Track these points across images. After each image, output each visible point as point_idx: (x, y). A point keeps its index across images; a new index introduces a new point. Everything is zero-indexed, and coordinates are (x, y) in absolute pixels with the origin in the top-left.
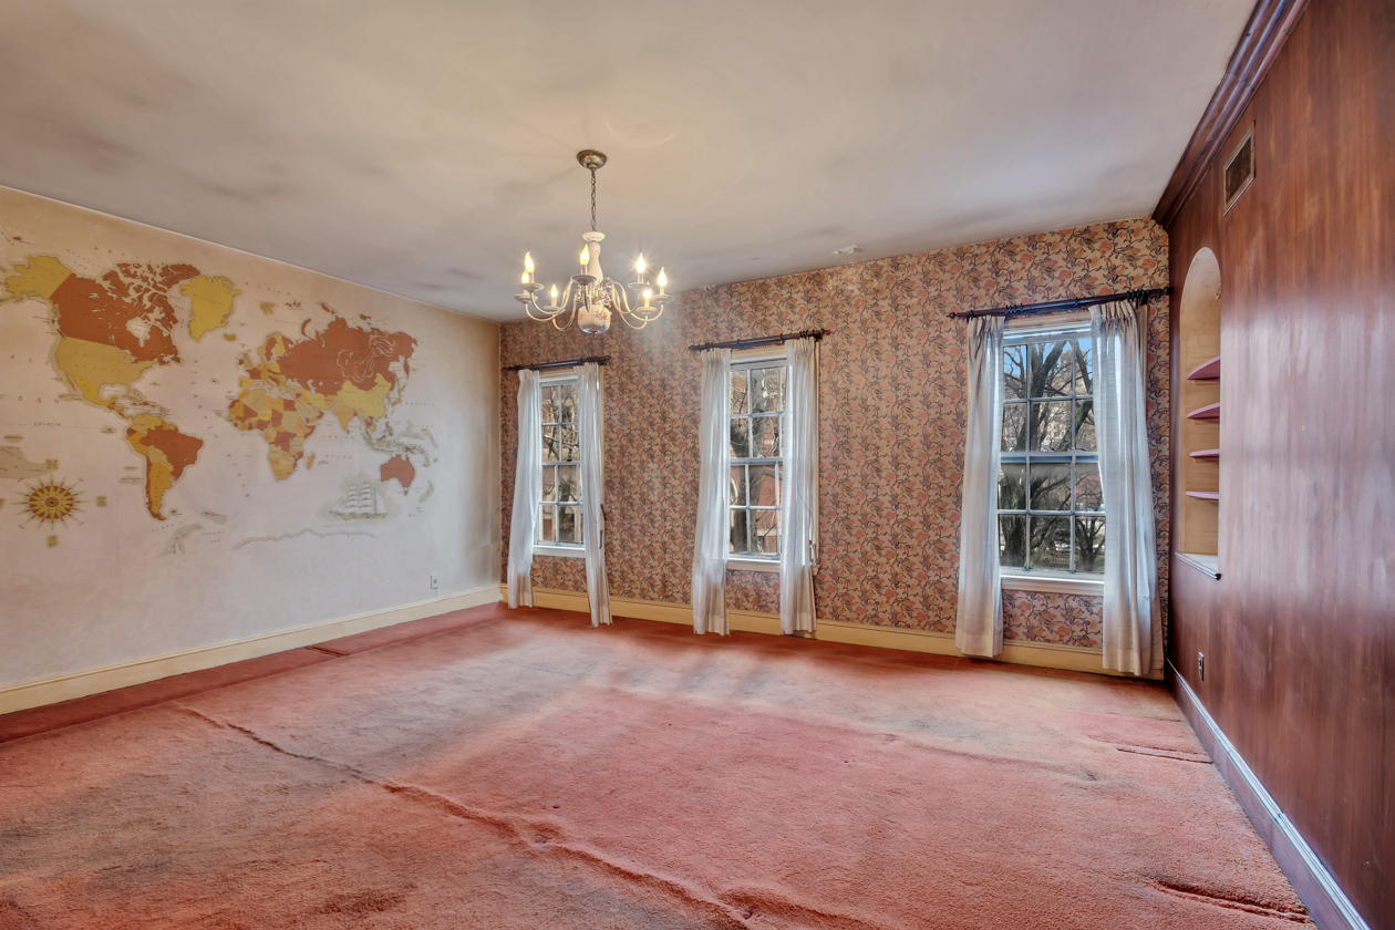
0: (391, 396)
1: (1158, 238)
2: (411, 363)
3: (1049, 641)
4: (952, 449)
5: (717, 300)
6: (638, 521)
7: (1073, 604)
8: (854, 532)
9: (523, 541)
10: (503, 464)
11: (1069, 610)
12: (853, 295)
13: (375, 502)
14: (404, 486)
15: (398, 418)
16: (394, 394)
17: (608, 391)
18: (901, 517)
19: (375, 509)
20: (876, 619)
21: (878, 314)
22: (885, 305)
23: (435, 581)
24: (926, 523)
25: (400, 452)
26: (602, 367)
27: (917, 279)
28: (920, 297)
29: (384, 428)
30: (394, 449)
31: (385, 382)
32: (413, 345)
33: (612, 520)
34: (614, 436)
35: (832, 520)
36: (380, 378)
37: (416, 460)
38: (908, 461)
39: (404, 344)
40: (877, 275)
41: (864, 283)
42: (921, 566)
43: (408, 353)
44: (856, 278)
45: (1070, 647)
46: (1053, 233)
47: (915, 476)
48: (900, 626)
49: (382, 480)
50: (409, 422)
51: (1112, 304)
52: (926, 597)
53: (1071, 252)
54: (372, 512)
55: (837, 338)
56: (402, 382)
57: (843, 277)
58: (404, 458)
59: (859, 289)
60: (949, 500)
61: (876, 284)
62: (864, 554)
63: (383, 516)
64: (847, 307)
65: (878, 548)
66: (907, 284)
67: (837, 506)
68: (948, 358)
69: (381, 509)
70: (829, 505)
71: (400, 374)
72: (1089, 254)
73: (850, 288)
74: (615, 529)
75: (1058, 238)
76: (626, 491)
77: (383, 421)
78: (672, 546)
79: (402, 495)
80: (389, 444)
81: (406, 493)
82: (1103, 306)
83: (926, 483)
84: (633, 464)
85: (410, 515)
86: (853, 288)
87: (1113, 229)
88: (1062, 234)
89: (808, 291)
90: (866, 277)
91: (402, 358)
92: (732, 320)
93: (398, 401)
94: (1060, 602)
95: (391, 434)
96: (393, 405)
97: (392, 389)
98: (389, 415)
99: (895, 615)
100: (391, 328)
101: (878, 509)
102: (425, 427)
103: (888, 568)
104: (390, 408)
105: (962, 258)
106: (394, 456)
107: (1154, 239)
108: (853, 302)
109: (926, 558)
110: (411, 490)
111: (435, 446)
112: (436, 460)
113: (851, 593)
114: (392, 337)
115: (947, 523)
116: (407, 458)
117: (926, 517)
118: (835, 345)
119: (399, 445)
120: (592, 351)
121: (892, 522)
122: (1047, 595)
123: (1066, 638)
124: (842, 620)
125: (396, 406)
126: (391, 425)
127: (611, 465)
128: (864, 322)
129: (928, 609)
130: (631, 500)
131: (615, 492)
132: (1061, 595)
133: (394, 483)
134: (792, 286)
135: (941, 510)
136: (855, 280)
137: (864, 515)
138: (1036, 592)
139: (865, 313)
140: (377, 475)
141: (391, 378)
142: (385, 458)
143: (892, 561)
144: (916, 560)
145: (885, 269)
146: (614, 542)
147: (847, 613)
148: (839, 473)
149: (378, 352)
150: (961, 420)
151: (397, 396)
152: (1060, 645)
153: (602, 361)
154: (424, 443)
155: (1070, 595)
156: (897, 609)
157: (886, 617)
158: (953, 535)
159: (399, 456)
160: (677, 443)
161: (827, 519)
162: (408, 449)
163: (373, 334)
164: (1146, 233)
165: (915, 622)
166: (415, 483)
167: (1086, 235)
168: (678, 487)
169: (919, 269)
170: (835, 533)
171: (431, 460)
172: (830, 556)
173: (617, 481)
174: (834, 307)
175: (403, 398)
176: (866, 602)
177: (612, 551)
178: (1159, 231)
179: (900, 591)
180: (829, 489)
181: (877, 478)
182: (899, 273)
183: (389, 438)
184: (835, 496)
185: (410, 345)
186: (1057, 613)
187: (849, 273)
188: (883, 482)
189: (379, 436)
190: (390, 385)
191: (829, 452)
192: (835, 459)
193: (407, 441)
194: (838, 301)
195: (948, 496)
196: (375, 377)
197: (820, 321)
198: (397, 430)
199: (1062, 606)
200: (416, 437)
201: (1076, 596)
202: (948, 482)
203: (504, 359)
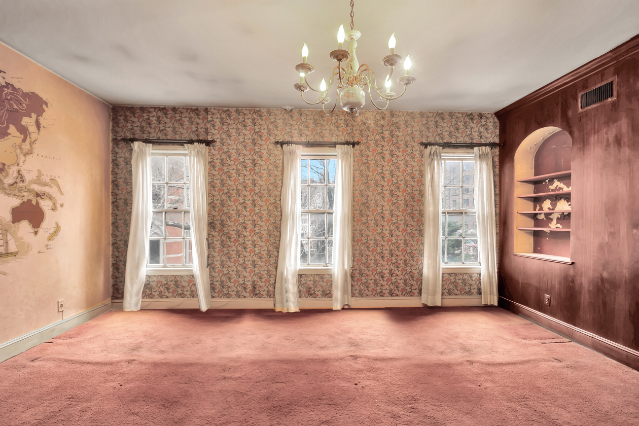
0: (23, 147)
1: (496, 122)
2: (42, 120)
3: (456, 295)
4: (417, 208)
5: (292, 117)
6: (234, 248)
7: (466, 277)
8: (371, 249)
9: (137, 267)
10: (113, 210)
11: (464, 280)
12: (371, 126)
13: (7, 242)
14: (34, 227)
15: (30, 167)
16: (26, 146)
17: (212, 164)
18: (394, 241)
19: (7, 249)
20: (381, 294)
21: (383, 138)
22: (387, 134)
23: (62, 306)
24: (406, 244)
25: (31, 197)
26: (207, 147)
27: (402, 123)
28: (403, 132)
29: (16, 174)
30: (26, 194)
31: (18, 134)
32: (44, 106)
33: (214, 248)
34: (215, 193)
35: (359, 244)
36: (12, 129)
37: (45, 205)
38: (397, 213)
39: (36, 104)
40: (383, 118)
41: (376, 121)
42: (403, 265)
43: (40, 112)
44: (372, 118)
45: (465, 296)
46: (459, 113)
47: (401, 221)
48: (393, 296)
49: (14, 222)
50: (39, 171)
51: (483, 147)
52: (405, 280)
53: (465, 122)
54: (4, 252)
55: (362, 147)
56: (34, 136)
57: (366, 116)
58: (34, 203)
59: (374, 124)
60: (416, 232)
61: (382, 122)
62: (376, 261)
63: (15, 254)
64: (368, 132)
65: (383, 257)
66: (397, 125)
67: (362, 236)
68: (416, 164)
69: (12, 248)
70: (358, 236)
71: (32, 128)
72: (472, 124)
73: (369, 122)
74: (216, 254)
75: (460, 115)
76: (225, 229)
77: (15, 168)
78: (260, 263)
79: (33, 235)
80: (20, 190)
81: (36, 233)
82: (480, 148)
83: (406, 224)
84: (231, 212)
85: (39, 252)
86: (371, 122)
87: (481, 116)
88: (463, 114)
89: (347, 120)
90: (378, 118)
91: (34, 116)
92: (301, 130)
93: (29, 153)
94: (461, 277)
95: (23, 181)
96: (25, 155)
97: (24, 140)
98: (21, 163)
99: (391, 290)
100: (25, 85)
101: (383, 237)
102: (53, 177)
103: (387, 267)
104: (22, 158)
105: (422, 117)
106: (26, 200)
107: (495, 123)
108: (371, 130)
109: (405, 261)
110: (41, 231)
111: (62, 193)
112: (62, 205)
113: (369, 281)
114: (26, 95)
115: (415, 243)
116: (37, 203)
117: (405, 241)
118: (361, 151)
119: (30, 191)
120: (198, 135)
121: (390, 243)
122: (456, 274)
123: (463, 293)
124: (364, 296)
125: (28, 157)
126: (23, 172)
127: (213, 212)
128: (376, 141)
129: (406, 286)
130: (229, 235)
131: (217, 230)
132: (461, 273)
133: (25, 227)
134: (338, 116)
135: (412, 237)
136: (372, 119)
137: (376, 241)
138: (452, 273)
139: (377, 136)
140: (8, 217)
141: (24, 131)
142: (16, 202)
143: (389, 263)
144: (401, 262)
145: (387, 116)
146: (215, 263)
147: (367, 292)
148: (363, 218)
149: (11, 105)
150: (422, 194)
151: (28, 147)
152: (461, 296)
153: (208, 143)
154: (53, 191)
155: (465, 273)
156: (392, 287)
157: (386, 292)
158: (418, 249)
159: (29, 201)
160: (264, 199)
161: (357, 243)
162: (38, 195)
163: (8, 88)
164: (491, 120)
165: (400, 293)
166: (44, 225)
167: (471, 116)
168: (264, 227)
169: (403, 118)
170: (361, 251)
171: (58, 205)
172: (358, 263)
173: (218, 223)
174: (361, 131)
175: (34, 151)
176: (377, 286)
177: (214, 268)
178: (496, 120)
179: (393, 278)
180: (358, 227)
181: (383, 221)
182: (393, 119)
183: (21, 184)
184: (361, 231)
185: (41, 106)
186: (460, 282)
187: (369, 114)
188: (385, 224)
189: (11, 181)
190: (22, 137)
191: (358, 207)
192: (361, 211)
193: (37, 188)
194: (363, 128)
195: (416, 230)
196: (8, 127)
197: (353, 137)
198: (28, 177)
199: (462, 278)
200: (45, 185)
201: (467, 273)
202: (416, 223)
203: (114, 131)
